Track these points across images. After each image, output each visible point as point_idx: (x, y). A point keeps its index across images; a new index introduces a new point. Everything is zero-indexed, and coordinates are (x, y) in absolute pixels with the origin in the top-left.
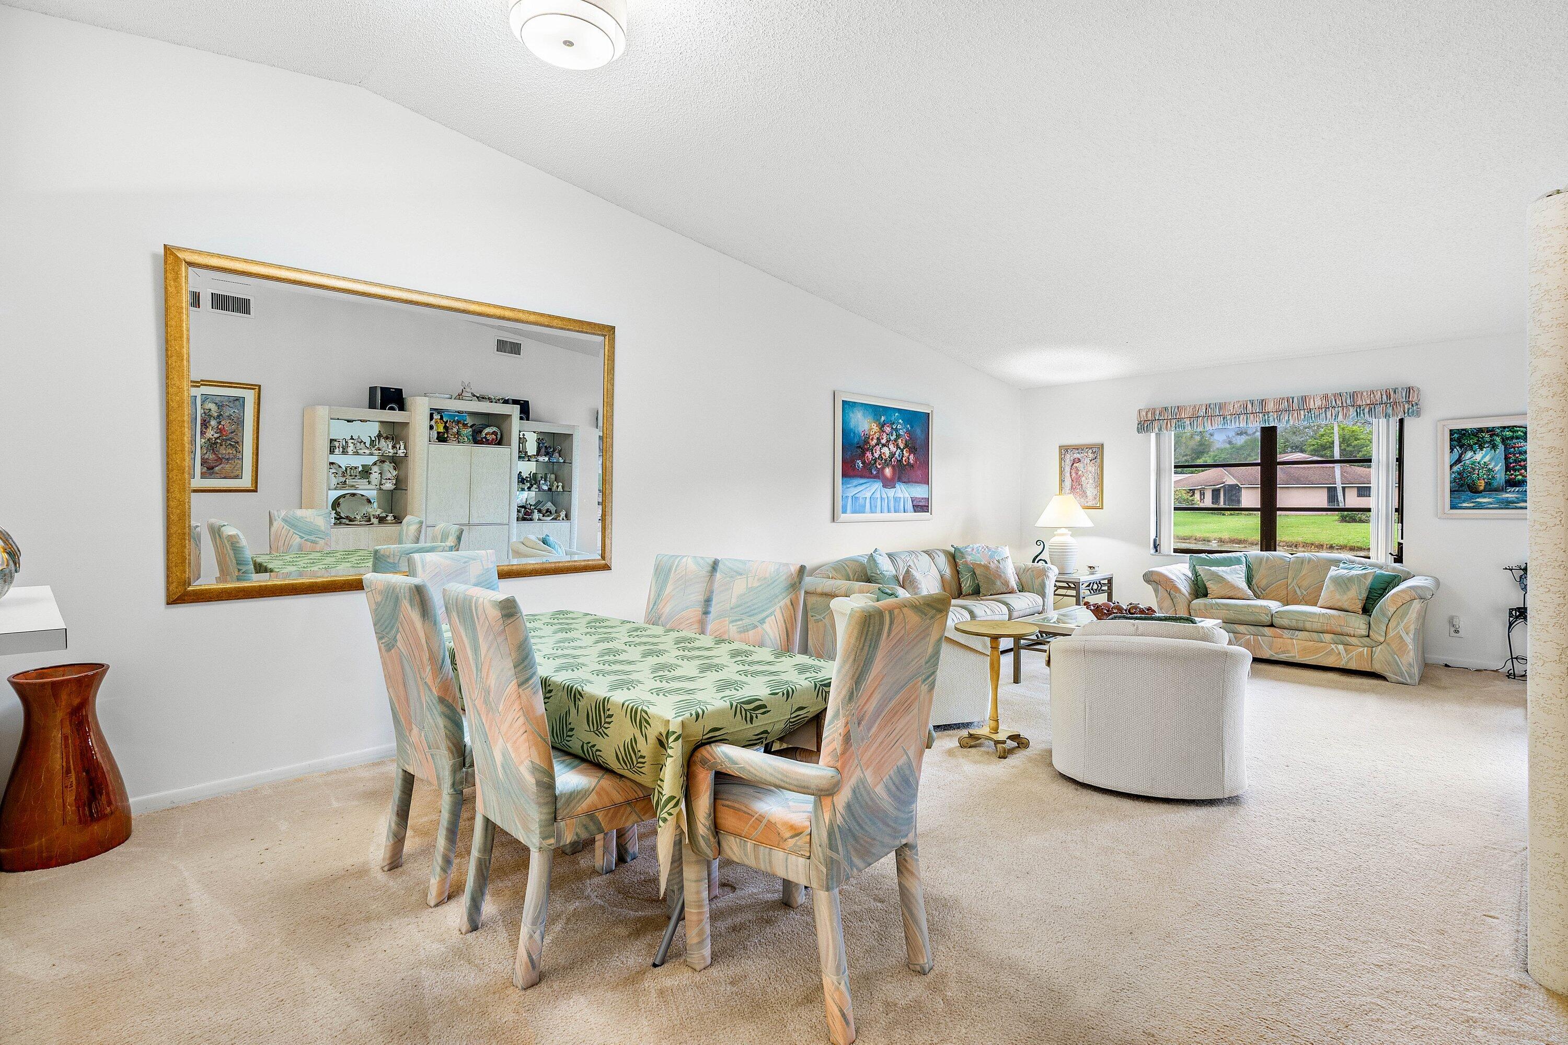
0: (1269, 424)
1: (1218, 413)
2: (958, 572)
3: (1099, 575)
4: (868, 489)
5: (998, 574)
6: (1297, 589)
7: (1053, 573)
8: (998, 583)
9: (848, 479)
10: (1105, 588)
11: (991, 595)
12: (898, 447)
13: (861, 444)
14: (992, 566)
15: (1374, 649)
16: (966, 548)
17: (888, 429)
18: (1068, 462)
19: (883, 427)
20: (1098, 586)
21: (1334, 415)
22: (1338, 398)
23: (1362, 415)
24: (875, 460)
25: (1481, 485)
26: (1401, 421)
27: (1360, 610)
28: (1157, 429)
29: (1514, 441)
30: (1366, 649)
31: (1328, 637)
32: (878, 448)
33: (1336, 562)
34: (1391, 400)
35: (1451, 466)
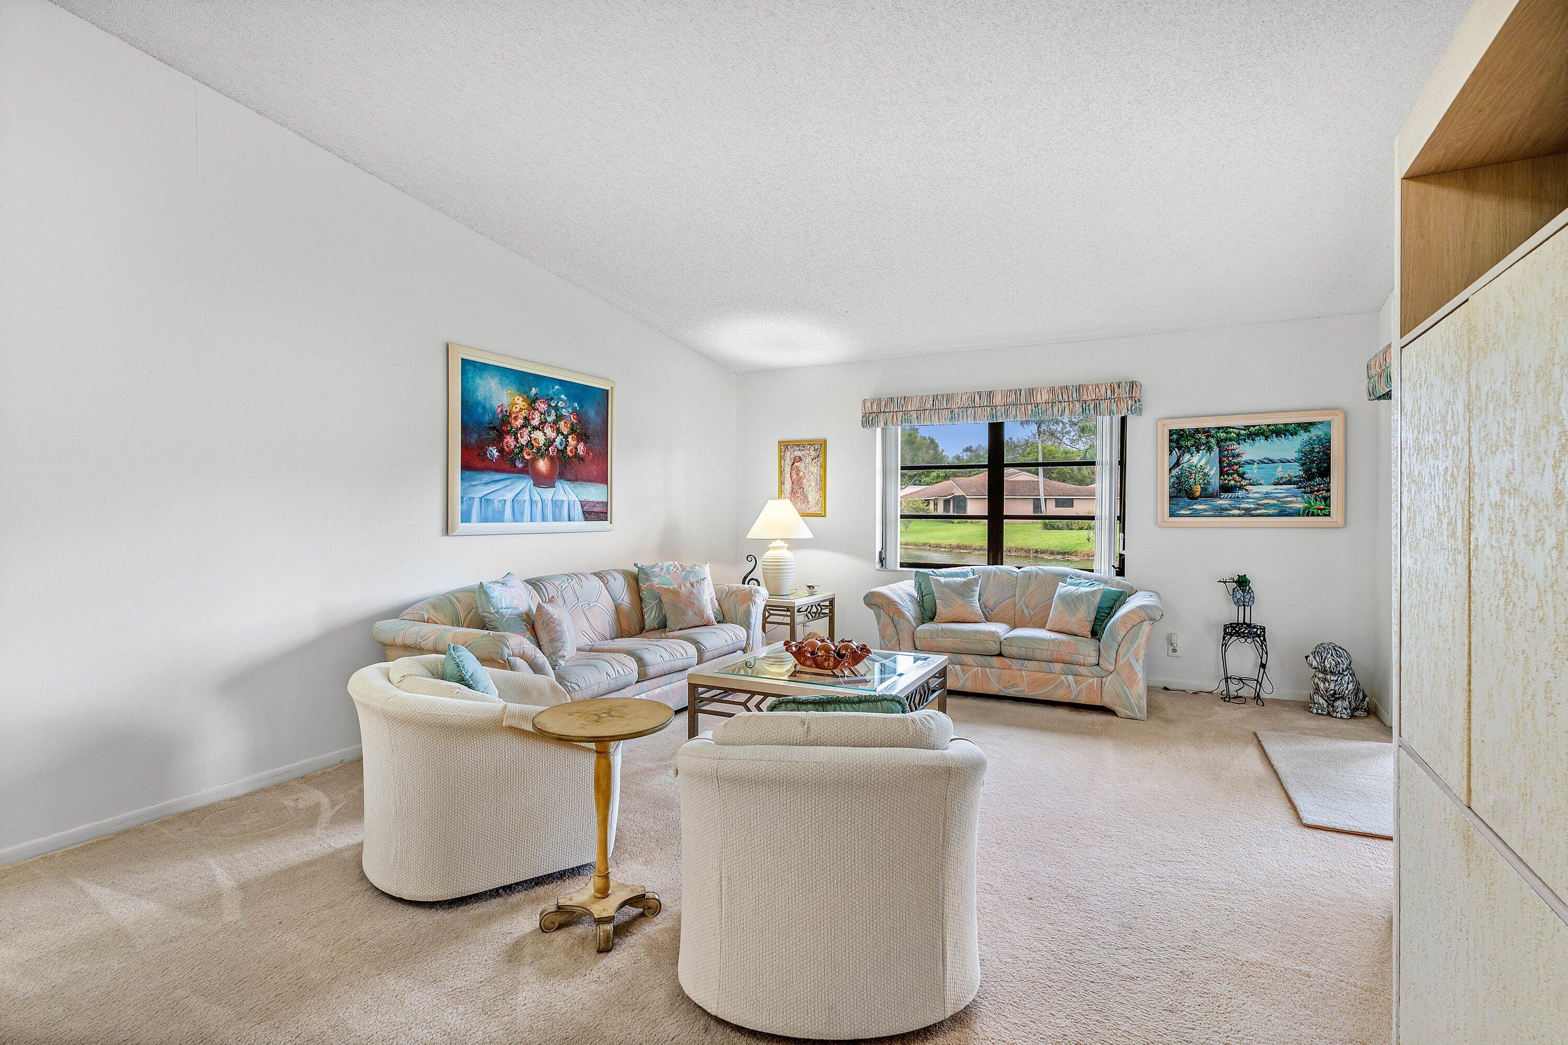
0: (997, 420)
1: (945, 406)
2: (641, 600)
3: (819, 596)
4: (508, 488)
5: (690, 602)
6: (1025, 609)
7: (762, 596)
8: (690, 613)
9: (473, 474)
10: (827, 611)
11: (680, 629)
12: (559, 432)
13: (497, 423)
14: (683, 590)
15: (1104, 679)
16: (653, 567)
17: (542, 407)
18: (788, 461)
19: (534, 403)
20: (817, 610)
21: (1060, 411)
22: (1065, 392)
23: (1087, 412)
24: (521, 449)
25: (1198, 490)
26: (1123, 420)
27: (1089, 633)
28: (882, 423)
29: (1228, 443)
30: (1096, 679)
31: (1057, 667)
32: (526, 431)
33: (1063, 577)
34: (1116, 396)
35: (1170, 470)
